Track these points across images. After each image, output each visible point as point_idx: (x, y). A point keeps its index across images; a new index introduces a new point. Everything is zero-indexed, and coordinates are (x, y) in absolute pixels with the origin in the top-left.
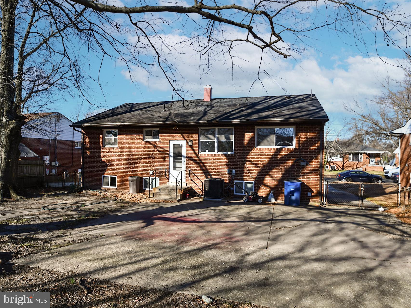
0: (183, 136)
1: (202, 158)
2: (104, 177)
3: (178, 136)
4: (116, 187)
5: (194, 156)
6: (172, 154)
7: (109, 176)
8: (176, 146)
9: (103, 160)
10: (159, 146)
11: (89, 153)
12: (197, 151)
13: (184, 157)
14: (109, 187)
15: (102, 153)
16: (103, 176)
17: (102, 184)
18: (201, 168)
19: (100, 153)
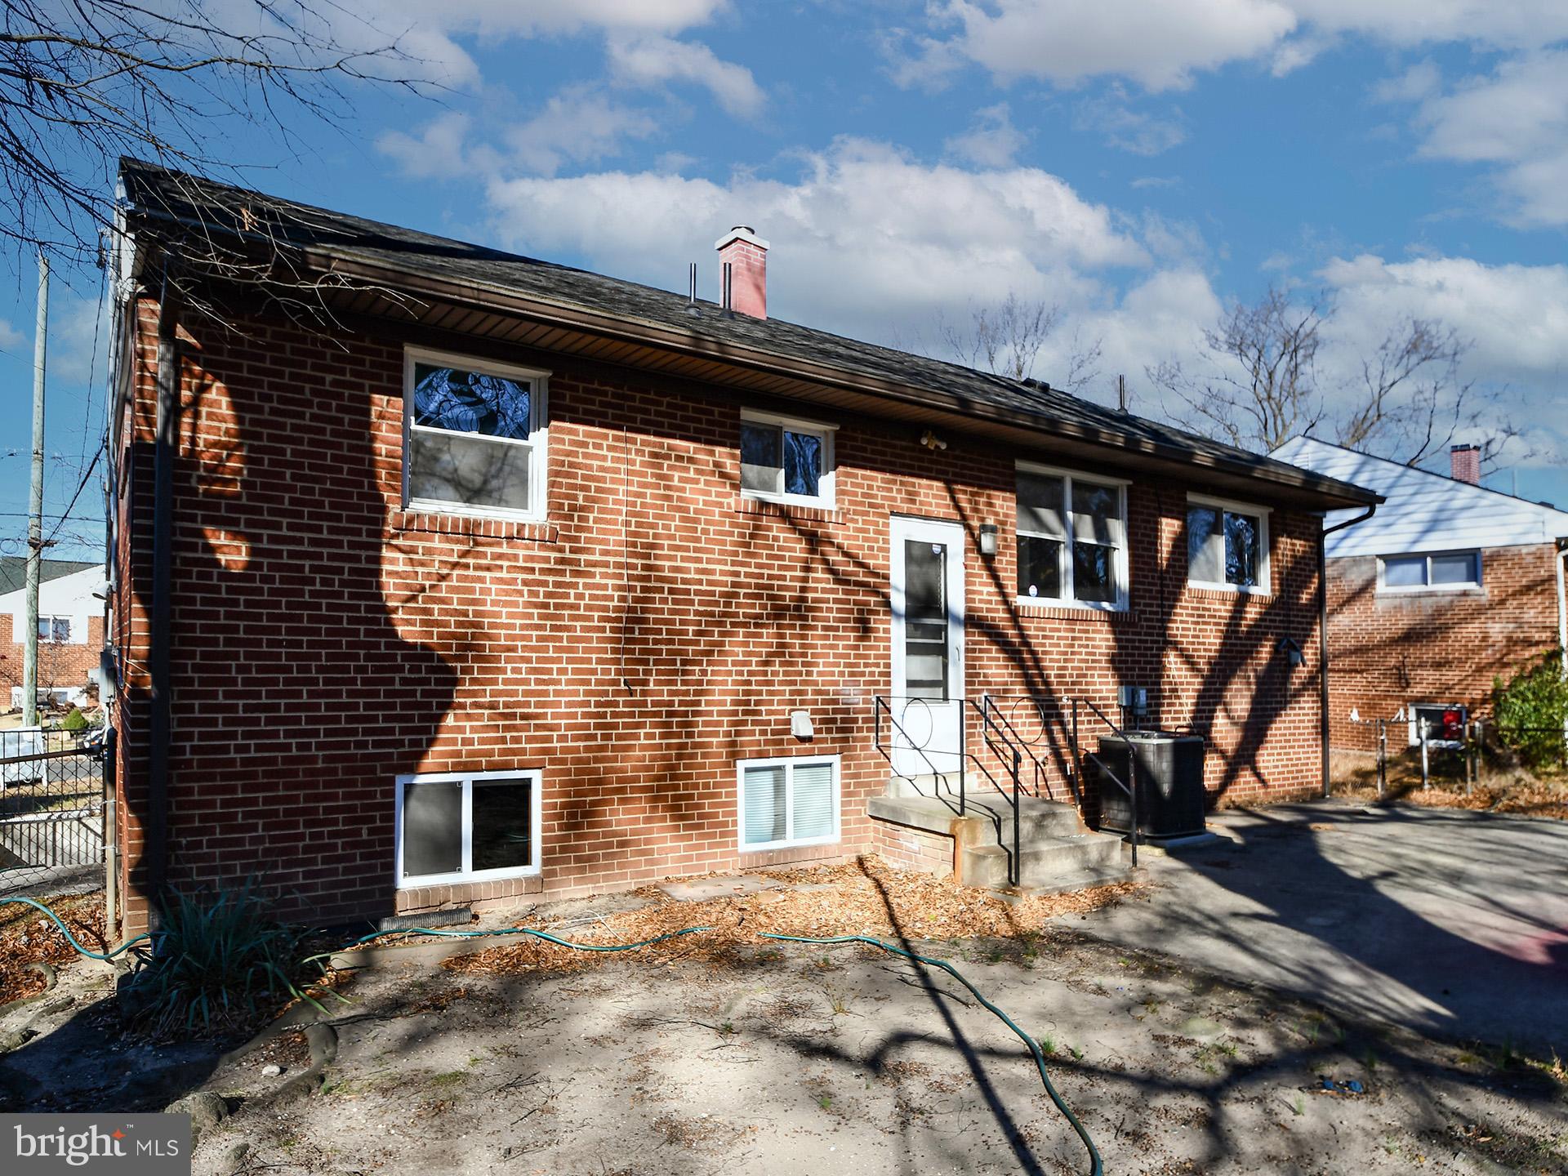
0: (953, 499)
1: (1031, 627)
2: (409, 789)
3: (931, 492)
4: (535, 868)
5: (1000, 616)
6: (899, 601)
7: (467, 779)
8: (916, 552)
9: (408, 630)
10: (840, 547)
11: (232, 553)
12: (1011, 587)
13: (956, 620)
14: (467, 874)
15: (393, 562)
16: (401, 781)
17: (392, 866)
18: (1030, 684)
19: (378, 560)
